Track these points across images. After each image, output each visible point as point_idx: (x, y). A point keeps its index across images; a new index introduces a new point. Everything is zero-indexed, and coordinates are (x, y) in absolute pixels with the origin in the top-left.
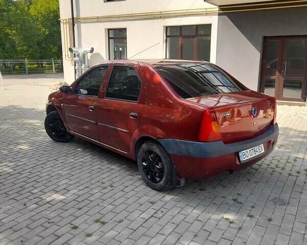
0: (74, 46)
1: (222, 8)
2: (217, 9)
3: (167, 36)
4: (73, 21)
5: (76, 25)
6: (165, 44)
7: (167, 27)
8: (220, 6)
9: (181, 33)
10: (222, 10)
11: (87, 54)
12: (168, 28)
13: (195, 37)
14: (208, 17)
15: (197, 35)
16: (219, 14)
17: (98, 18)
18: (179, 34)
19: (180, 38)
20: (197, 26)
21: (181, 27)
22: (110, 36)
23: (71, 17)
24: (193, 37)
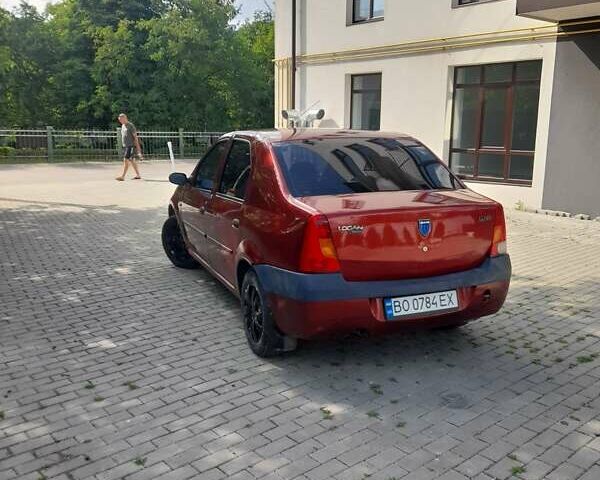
0: (293, 108)
1: (565, 25)
2: (554, 28)
3: (456, 86)
4: (295, 63)
5: (298, 69)
6: (451, 102)
7: (456, 68)
8: (561, 22)
9: (483, 80)
10: (565, 29)
11: (312, 120)
12: (460, 71)
13: (508, 87)
14: (536, 45)
15: (514, 82)
16: (559, 39)
17: (335, 55)
18: (478, 82)
19: (481, 89)
20: (514, 65)
21: (483, 68)
22: (355, 89)
23: (291, 56)
24: (506, 86)
